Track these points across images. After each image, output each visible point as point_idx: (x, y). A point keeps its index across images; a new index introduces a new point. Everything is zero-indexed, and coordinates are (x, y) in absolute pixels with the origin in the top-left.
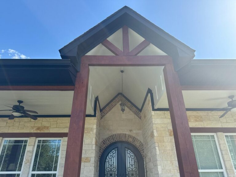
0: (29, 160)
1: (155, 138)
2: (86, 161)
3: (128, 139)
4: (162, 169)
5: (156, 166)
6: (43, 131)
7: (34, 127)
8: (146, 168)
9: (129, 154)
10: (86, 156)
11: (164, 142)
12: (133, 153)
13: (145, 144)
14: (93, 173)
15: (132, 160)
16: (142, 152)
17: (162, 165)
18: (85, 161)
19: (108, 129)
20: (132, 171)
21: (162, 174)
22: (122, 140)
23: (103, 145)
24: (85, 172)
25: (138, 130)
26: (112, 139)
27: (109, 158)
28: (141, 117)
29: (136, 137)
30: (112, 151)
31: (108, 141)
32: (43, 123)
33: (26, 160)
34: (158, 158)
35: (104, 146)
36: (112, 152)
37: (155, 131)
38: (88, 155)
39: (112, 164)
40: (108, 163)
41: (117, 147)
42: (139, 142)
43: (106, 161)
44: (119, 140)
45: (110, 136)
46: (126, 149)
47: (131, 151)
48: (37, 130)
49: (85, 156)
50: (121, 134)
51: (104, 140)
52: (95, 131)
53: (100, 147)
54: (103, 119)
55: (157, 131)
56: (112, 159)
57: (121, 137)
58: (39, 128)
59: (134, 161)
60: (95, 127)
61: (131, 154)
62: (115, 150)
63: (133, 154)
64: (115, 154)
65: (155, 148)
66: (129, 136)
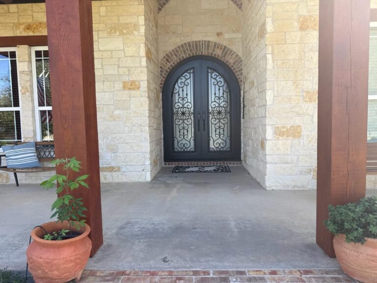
0: (27, 88)
1: (267, 36)
2: (132, 87)
3: (213, 51)
4: (274, 97)
5: (263, 91)
6: (40, 32)
7: (20, 24)
8: (244, 101)
9: (215, 79)
10: (131, 79)
11: (285, 43)
12: (223, 76)
13: (246, 58)
14: (147, 108)
15: (219, 89)
16: (238, 75)
17: (276, 90)
18: (130, 87)
19: (174, 33)
20: (219, 106)
21: (272, 105)
22: (202, 52)
23: (166, 63)
24: (132, 106)
25: (234, 32)
26: (183, 53)
27: (179, 87)
28: (241, 4)
29: (230, 47)
30: (184, 75)
31: (176, 55)
32: (35, 15)
33: (22, 87)
34: (269, 75)
35: (169, 65)
36: (185, 77)
37: (269, 21)
38: (134, 76)
39: (185, 96)
40: (177, 95)
41: (193, 68)
42: (234, 56)
43: (175, 92)
44: (196, 53)
45: (179, 47)
46: (210, 71)
47: (218, 74)
48: (27, 30)
49: (129, 79)
50: (199, 41)
51: (167, 55)
52: (142, 30)
53: (161, 68)
54: (162, 12)
55: (273, 21)
56: (185, 88)
57: (200, 48)
58: (30, 25)
59: (224, 91)
60: (141, 20)
61: (218, 79)
62: (190, 73)
63: (222, 80)
64: (190, 79)
65: (265, 57)
66: (215, 46)
